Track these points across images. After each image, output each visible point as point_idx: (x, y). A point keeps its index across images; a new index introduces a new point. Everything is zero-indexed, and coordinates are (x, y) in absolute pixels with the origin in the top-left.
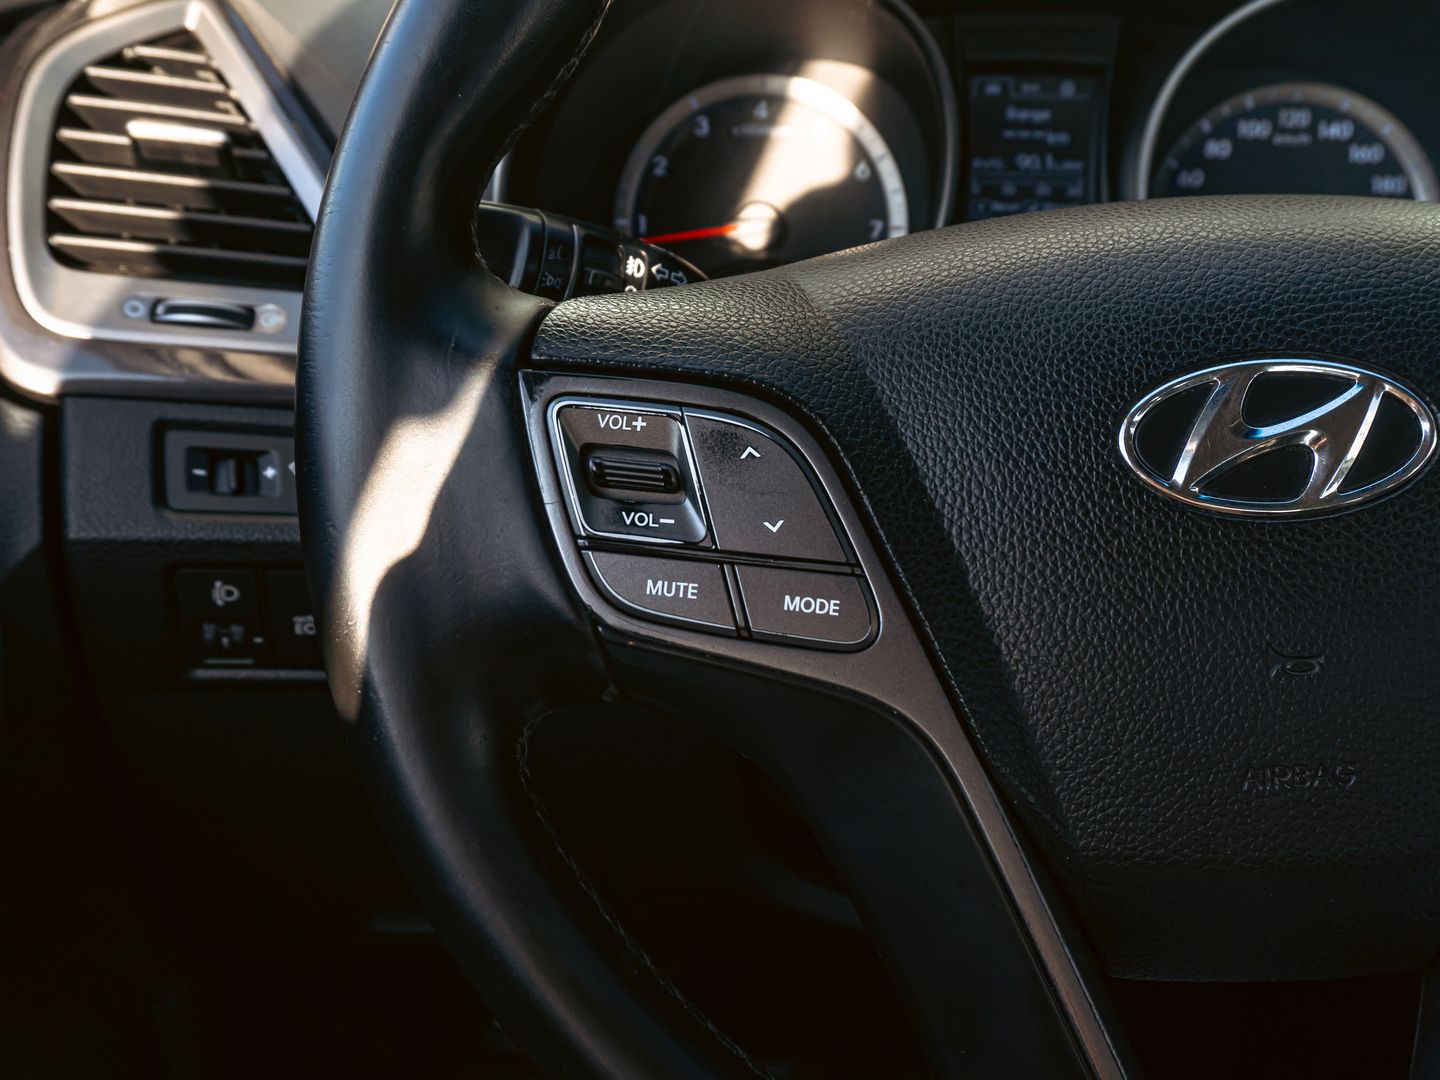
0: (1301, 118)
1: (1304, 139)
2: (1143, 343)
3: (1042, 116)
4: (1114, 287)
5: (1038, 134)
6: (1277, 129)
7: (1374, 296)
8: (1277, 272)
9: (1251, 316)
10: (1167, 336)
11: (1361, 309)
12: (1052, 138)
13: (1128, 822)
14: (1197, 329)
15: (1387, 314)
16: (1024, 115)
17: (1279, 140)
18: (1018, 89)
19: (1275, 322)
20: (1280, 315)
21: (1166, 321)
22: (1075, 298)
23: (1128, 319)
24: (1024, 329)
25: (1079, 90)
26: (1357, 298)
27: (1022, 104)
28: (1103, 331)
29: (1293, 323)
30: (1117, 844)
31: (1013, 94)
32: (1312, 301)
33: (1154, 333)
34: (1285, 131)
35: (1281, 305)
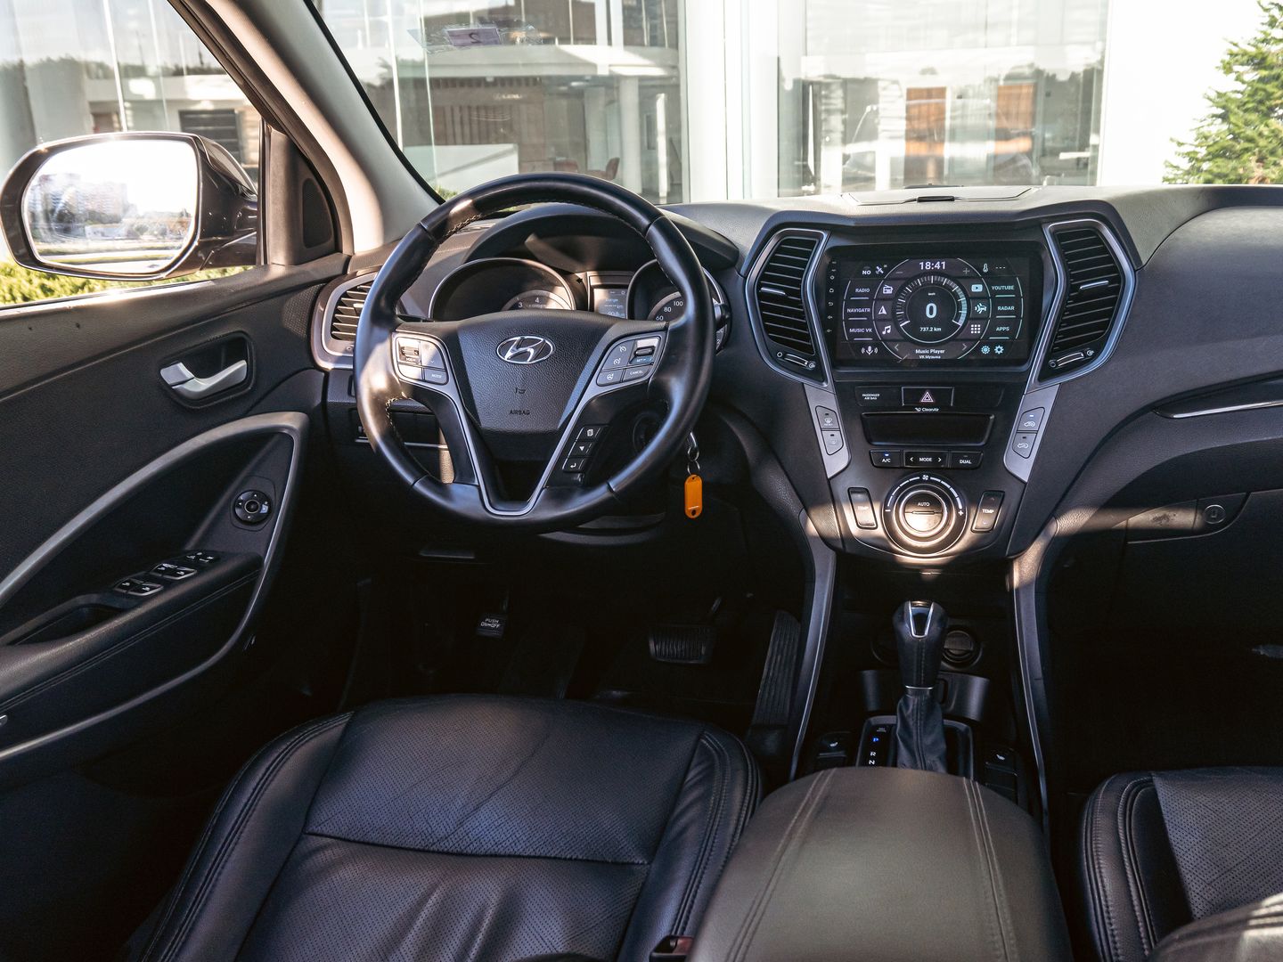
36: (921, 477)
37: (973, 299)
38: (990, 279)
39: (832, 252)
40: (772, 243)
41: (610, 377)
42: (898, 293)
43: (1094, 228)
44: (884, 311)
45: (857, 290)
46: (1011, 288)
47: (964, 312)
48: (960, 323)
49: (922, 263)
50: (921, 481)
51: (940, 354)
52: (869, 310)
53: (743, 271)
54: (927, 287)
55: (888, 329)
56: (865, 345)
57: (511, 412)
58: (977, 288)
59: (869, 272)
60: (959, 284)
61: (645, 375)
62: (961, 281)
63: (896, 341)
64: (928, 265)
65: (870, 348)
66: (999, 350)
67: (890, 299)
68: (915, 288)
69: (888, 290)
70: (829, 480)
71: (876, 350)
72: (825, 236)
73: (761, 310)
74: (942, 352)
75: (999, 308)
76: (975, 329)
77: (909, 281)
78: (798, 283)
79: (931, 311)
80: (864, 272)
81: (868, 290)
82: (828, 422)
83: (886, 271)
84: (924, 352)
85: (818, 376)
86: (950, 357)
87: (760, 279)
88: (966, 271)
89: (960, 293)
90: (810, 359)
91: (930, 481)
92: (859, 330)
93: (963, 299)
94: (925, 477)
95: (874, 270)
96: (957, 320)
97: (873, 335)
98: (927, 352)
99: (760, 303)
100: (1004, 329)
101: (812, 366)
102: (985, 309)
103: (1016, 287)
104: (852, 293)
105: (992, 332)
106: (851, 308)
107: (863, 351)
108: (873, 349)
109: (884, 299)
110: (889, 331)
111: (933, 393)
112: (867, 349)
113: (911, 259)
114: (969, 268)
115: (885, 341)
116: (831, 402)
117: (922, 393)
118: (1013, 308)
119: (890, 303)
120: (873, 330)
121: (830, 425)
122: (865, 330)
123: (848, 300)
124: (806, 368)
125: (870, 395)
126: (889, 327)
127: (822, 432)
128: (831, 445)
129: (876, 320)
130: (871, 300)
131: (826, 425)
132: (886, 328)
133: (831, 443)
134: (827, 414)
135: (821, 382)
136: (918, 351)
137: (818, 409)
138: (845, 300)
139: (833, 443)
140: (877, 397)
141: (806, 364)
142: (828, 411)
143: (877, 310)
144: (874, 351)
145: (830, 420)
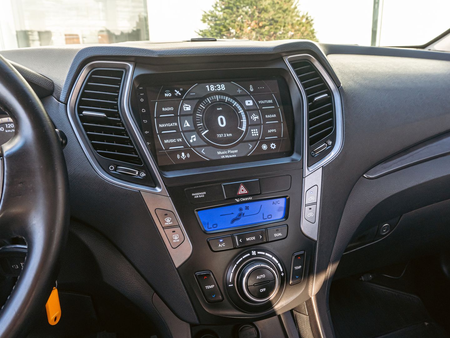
17: (7, 131)
34: (8, 129)
36: (251, 253)
37: (248, 111)
38: (256, 96)
39: (139, 79)
40: (84, 73)
42: (195, 109)
43: (307, 60)
44: (187, 124)
45: (163, 109)
46: (270, 101)
47: (244, 121)
48: (244, 129)
49: (208, 86)
50: (251, 256)
51: (235, 154)
52: (176, 124)
53: (62, 98)
54: (215, 104)
56: (179, 152)
58: (249, 103)
59: (170, 95)
60: (236, 100)
62: (237, 98)
63: (201, 146)
64: (212, 88)
65: (183, 154)
66: (273, 146)
67: (190, 115)
68: (207, 105)
69: (187, 108)
70: (177, 269)
71: (188, 155)
72: (131, 67)
73: (86, 131)
74: (236, 151)
75: (266, 116)
76: (255, 132)
77: (201, 99)
78: (114, 106)
79: (222, 121)
80: (166, 95)
81: (171, 109)
83: (183, 93)
84: (223, 153)
85: (151, 181)
86: (243, 155)
87: (79, 105)
88: (239, 91)
89: (239, 107)
90: (140, 170)
91: (258, 255)
92: (172, 141)
93: (241, 111)
94: (254, 253)
95: (173, 93)
96: (241, 126)
97: (183, 143)
98: (226, 152)
99: (83, 125)
100: (273, 131)
101: (143, 175)
102: (258, 117)
103: (274, 101)
104: (160, 112)
105: (266, 134)
106: (161, 124)
107: (178, 156)
108: (185, 154)
109: (186, 115)
110: (195, 140)
111: (246, 186)
112: (181, 155)
113: (199, 83)
114: (241, 89)
115: (194, 147)
116: (168, 204)
117: (237, 187)
118: (275, 116)
119: (191, 117)
120: (183, 139)
121: (170, 223)
122: (177, 140)
123: (158, 117)
124: (138, 177)
125: (198, 194)
126: (194, 136)
127: (163, 229)
128: (174, 239)
129: (183, 132)
130: (176, 116)
131: (167, 224)
132: (192, 137)
133: (174, 238)
134: (166, 215)
135: (155, 187)
136: (219, 153)
137: (157, 211)
138: (156, 118)
139: (176, 238)
140: (204, 195)
141: (137, 173)
142: (167, 212)
143: (182, 124)
144: (187, 156)
145: (170, 219)
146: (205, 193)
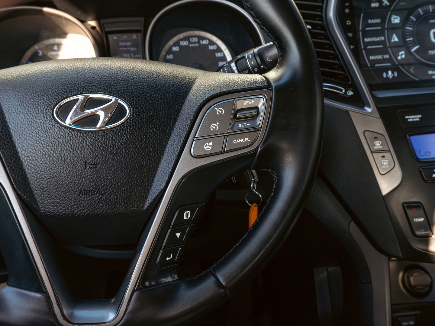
0: (196, 40)
1: (197, 45)
2: (63, 89)
3: (129, 44)
4: (60, 76)
5: (129, 48)
6: (190, 43)
7: (121, 80)
8: (100, 74)
9: (90, 83)
10: (69, 87)
11: (117, 83)
12: (132, 49)
13: (52, 203)
14: (77, 86)
15: (123, 85)
16: (124, 44)
17: (190, 45)
18: (122, 37)
19: (95, 85)
20: (97, 84)
21: (70, 84)
22: (50, 78)
23: (61, 83)
24: (36, 85)
25: (137, 36)
26: (117, 81)
27: (124, 41)
28: (54, 86)
29: (100, 86)
30: (50, 209)
31: (121, 39)
32: (106, 81)
33: (66, 87)
34: (192, 43)
35: (98, 81)
41: (208, 147)
42: (405, 22)
44: (395, 39)
45: (369, 21)
52: (383, 38)
54: (428, 16)
55: (402, 55)
56: (386, 70)
57: (81, 192)
59: (377, 5)
61: (252, 144)
63: (410, 65)
65: (390, 72)
67: (399, 28)
68: (418, 17)
69: (396, 20)
70: (384, 197)
71: (396, 74)
77: (411, 10)
78: (321, 18)
80: (373, 5)
81: (378, 21)
82: (378, 144)
83: (391, 3)
85: (357, 102)
90: (347, 88)
92: (379, 57)
95: (381, 2)
97: (390, 60)
101: (350, 93)
104: (366, 24)
106: (368, 37)
107: (385, 75)
108: (393, 73)
109: (394, 28)
110: (403, 56)
112: (387, 73)
115: (401, 65)
116: (379, 127)
119: (400, 31)
120: (390, 56)
121: (380, 147)
122: (383, 57)
123: (364, 31)
124: (345, 95)
125: (412, 117)
126: (403, 52)
127: (372, 153)
128: (383, 165)
129: (391, 47)
130: (383, 29)
131: (376, 147)
132: (401, 53)
133: (383, 163)
134: (376, 138)
135: (364, 107)
136: (430, 72)
137: (366, 133)
138: (361, 31)
139: (385, 164)
140: (420, 118)
141: (344, 91)
142: (376, 135)
143: (390, 38)
144: (394, 75)
145: (380, 143)
146: (420, 116)
